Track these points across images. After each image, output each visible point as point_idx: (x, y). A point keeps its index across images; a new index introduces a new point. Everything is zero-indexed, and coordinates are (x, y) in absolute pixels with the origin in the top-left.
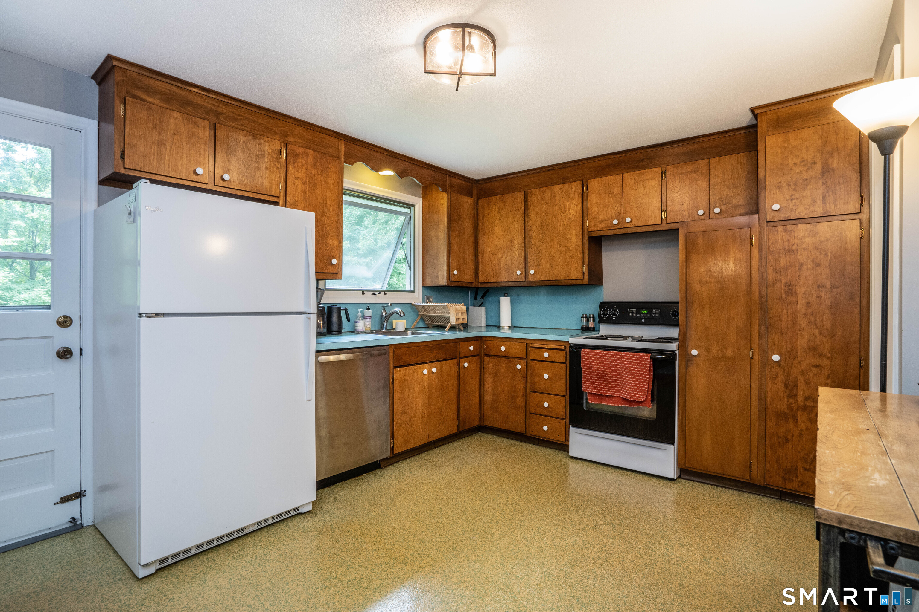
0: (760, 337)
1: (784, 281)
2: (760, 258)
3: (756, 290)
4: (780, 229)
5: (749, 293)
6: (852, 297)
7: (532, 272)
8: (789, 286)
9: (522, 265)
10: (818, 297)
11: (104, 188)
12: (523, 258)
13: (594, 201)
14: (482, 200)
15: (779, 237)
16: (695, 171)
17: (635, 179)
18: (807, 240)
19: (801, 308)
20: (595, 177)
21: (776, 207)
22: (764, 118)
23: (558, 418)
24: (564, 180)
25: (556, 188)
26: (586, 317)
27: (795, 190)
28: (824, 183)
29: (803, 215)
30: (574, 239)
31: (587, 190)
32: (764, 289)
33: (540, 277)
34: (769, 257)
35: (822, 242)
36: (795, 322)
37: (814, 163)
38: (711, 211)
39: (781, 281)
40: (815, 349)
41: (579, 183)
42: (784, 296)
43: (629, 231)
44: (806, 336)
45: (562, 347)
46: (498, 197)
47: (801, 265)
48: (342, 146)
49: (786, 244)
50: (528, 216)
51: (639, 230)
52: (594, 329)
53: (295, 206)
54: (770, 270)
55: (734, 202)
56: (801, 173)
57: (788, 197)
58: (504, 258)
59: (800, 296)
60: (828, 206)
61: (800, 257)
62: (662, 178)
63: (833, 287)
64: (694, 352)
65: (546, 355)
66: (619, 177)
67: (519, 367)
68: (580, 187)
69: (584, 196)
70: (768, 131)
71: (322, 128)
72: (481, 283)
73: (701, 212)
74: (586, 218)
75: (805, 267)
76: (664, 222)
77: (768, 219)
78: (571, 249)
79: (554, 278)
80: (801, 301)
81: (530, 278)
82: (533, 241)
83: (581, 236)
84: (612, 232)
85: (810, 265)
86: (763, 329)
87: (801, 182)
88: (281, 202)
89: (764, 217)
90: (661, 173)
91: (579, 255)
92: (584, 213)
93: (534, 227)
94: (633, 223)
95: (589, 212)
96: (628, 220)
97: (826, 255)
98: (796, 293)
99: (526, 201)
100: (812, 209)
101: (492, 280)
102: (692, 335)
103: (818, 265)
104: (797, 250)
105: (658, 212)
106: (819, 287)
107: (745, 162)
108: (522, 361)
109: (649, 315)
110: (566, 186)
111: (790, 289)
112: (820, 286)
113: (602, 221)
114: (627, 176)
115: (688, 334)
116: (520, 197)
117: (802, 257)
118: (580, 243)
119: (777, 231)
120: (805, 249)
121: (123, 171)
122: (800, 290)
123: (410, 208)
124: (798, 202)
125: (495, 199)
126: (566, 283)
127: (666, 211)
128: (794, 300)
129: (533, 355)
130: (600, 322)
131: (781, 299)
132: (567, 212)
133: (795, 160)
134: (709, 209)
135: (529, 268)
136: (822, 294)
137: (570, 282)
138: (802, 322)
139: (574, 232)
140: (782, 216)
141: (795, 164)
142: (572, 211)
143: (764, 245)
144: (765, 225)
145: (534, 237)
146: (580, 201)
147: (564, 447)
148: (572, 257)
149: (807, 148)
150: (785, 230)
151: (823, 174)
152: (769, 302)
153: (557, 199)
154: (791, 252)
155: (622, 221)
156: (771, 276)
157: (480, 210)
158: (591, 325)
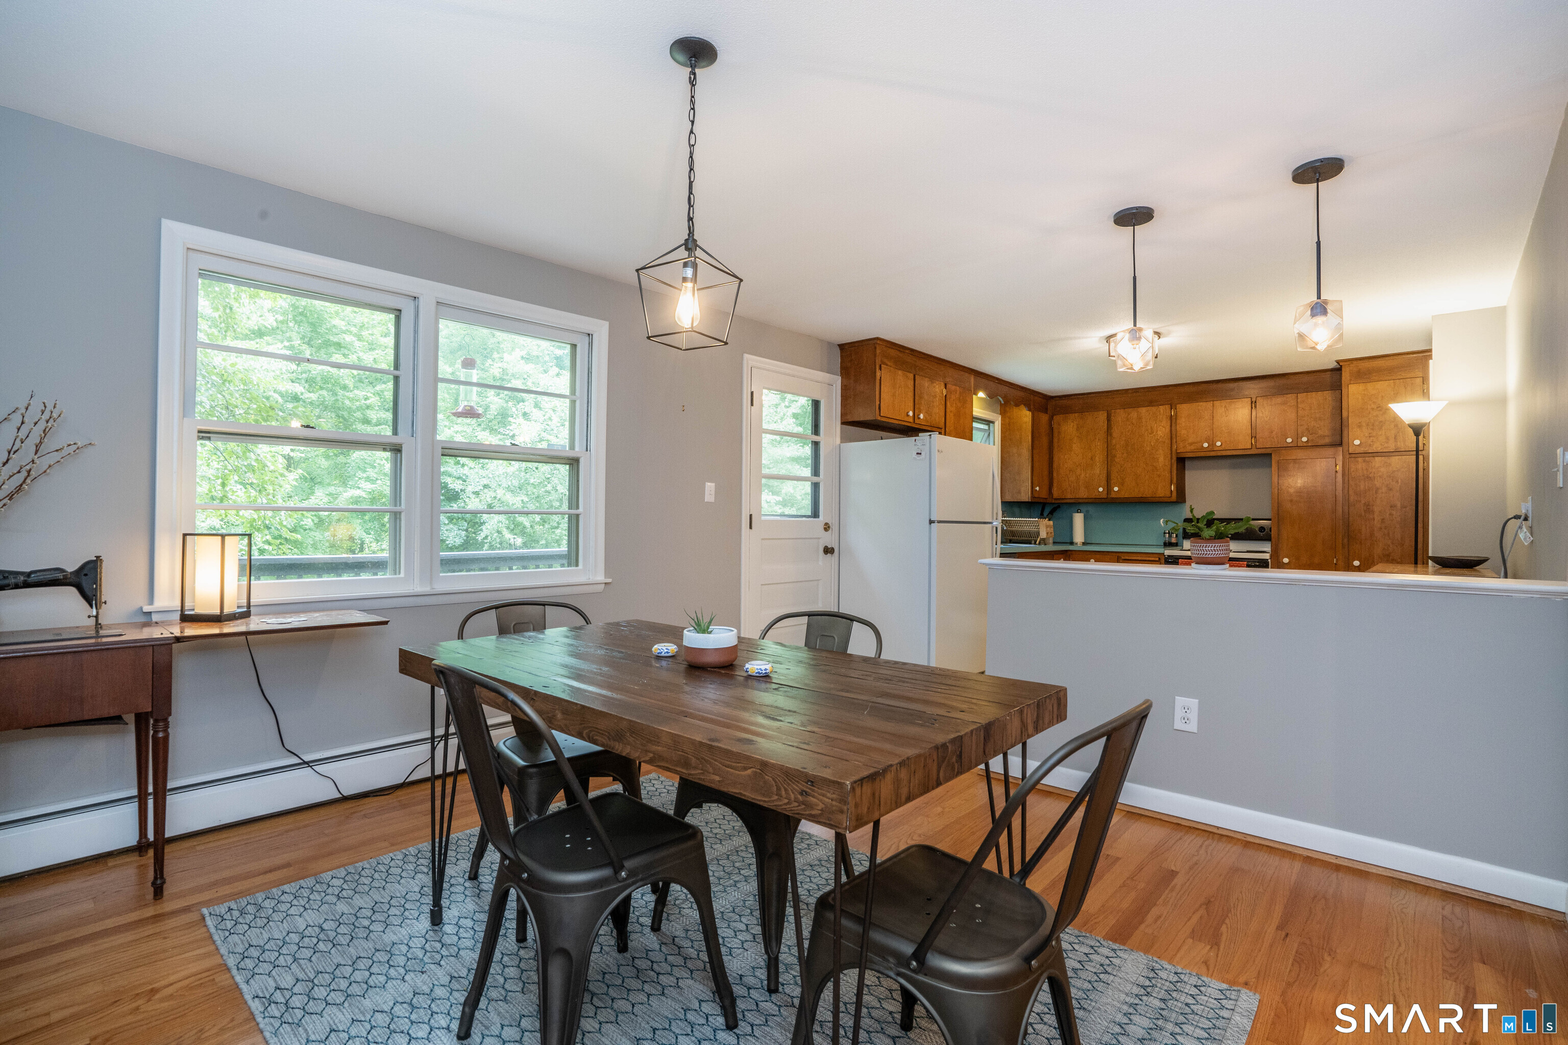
0: (1343, 547)
1: (1363, 502)
2: (1344, 482)
3: (1340, 510)
4: (1360, 460)
5: (1334, 511)
7: (1116, 489)
8: (1368, 505)
9: (1104, 482)
10: (1391, 514)
11: (844, 426)
12: (1105, 475)
13: (1183, 424)
14: (1058, 416)
15: (1359, 466)
16: (1284, 403)
17: (1225, 407)
18: (1382, 469)
19: (1377, 523)
20: (1184, 402)
21: (1357, 442)
22: (1348, 369)
24: (1151, 403)
25: (1143, 410)
26: (1169, 533)
27: (1372, 429)
29: (1379, 450)
30: (1161, 459)
31: (1176, 414)
32: (1347, 508)
33: (1125, 494)
34: (1351, 482)
35: (1394, 472)
36: (1372, 535)
38: (1299, 440)
39: (1360, 501)
40: (1388, 555)
41: (1168, 407)
42: (1363, 514)
43: (1219, 454)
44: (1381, 544)
45: (1157, 559)
46: (1076, 415)
47: (1377, 489)
48: (972, 378)
49: (1365, 472)
50: (1111, 435)
51: (1229, 453)
52: (1176, 545)
53: (950, 435)
54: (1351, 492)
55: (1320, 432)
56: (1377, 416)
57: (1367, 435)
58: (1083, 475)
59: (1376, 514)
60: (1399, 443)
61: (1376, 483)
62: (1252, 408)
63: (1403, 507)
64: (1285, 562)
66: (1210, 404)
68: (1168, 410)
69: (1173, 420)
70: (1351, 380)
71: (965, 367)
72: (1055, 499)
73: (1289, 440)
74: (1174, 441)
75: (1380, 491)
76: (1254, 446)
77: (1350, 452)
78: (1158, 468)
79: (1140, 496)
80: (1377, 518)
81: (1113, 495)
82: (1117, 460)
83: (1169, 456)
84: (1202, 454)
85: (1384, 489)
86: (1346, 540)
87: (1377, 423)
88: (943, 432)
89: (1347, 449)
90: (1252, 403)
91: (1168, 475)
92: (1173, 436)
93: (1118, 446)
94: (1223, 446)
95: (1178, 435)
96: (1219, 444)
97: (1397, 482)
98: (1373, 512)
99: (1109, 419)
100: (1386, 445)
101: (1069, 496)
102: (1284, 545)
103: (1391, 489)
104: (1374, 477)
105: (1249, 438)
106: (1391, 507)
107: (1330, 398)
110: (1154, 409)
111: (1368, 508)
112: (1393, 507)
113: (1191, 444)
114: (1217, 403)
115: (1280, 545)
116: (1102, 416)
117: (1378, 483)
118: (1168, 463)
119: (1357, 462)
120: (1380, 477)
121: (879, 418)
122: (1377, 509)
123: (988, 425)
124: (1375, 439)
125: (1072, 416)
126: (1154, 500)
127: (1255, 437)
128: (1371, 517)
130: (1184, 538)
131: (1361, 516)
132: (1155, 433)
133: (1373, 406)
134: (1298, 437)
135: (1112, 486)
136: (1394, 512)
137: (1157, 500)
138: (1379, 535)
139: (1161, 451)
140: (1362, 450)
141: (1373, 409)
142: (1159, 433)
143: (1347, 472)
144: (1348, 456)
145: (1118, 455)
146: (1169, 424)
148: (1159, 476)
149: (1382, 397)
150: (1364, 461)
152: (1351, 519)
153: (1144, 420)
154: (1369, 478)
155: (1212, 444)
156: (1353, 498)
157: (1055, 426)
158: (1174, 540)
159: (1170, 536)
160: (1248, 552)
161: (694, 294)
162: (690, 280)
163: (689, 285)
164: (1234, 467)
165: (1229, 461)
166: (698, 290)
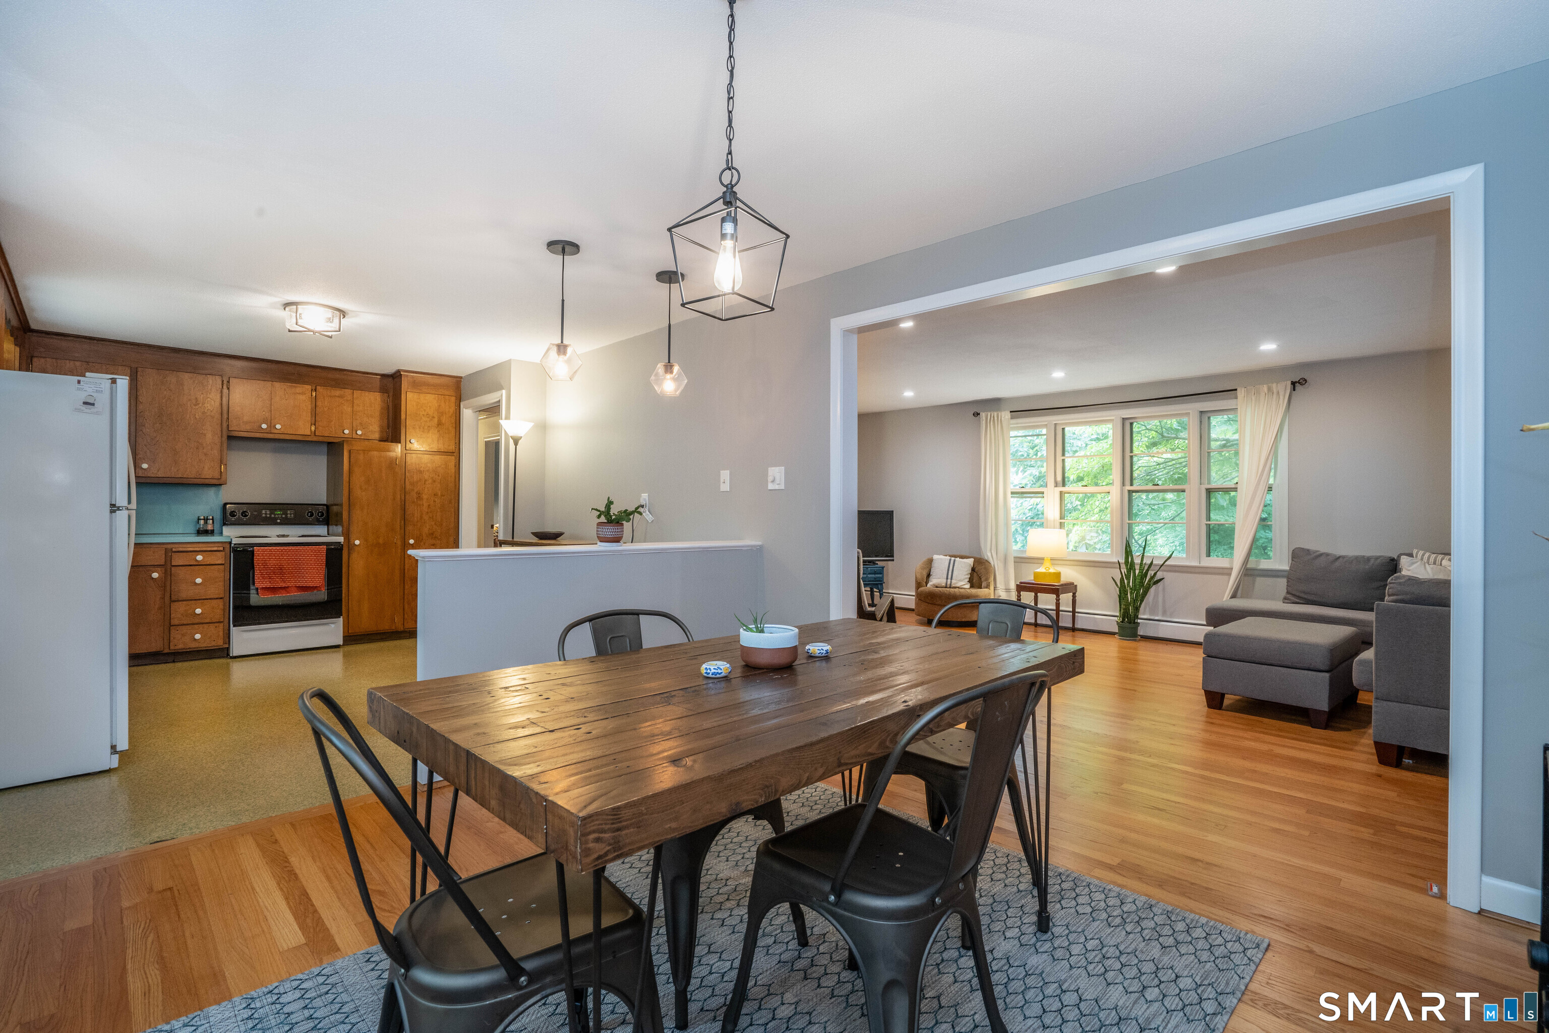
0: (400, 528)
1: (415, 490)
2: (402, 474)
3: (399, 496)
4: (414, 457)
5: (395, 498)
6: (450, 502)
7: (145, 466)
8: (418, 494)
10: (434, 501)
13: (238, 401)
15: (413, 462)
16: (342, 397)
17: (285, 390)
18: (429, 464)
19: (425, 508)
20: (238, 377)
22: (406, 380)
23: (214, 623)
24: (196, 370)
25: (186, 376)
26: (204, 519)
27: (422, 433)
28: (438, 431)
29: (427, 449)
30: (209, 435)
31: (228, 387)
32: (403, 496)
33: (155, 473)
34: (407, 474)
35: (437, 466)
36: (421, 517)
37: (434, 417)
38: (354, 432)
39: (413, 490)
40: (432, 534)
41: (218, 378)
42: (415, 500)
43: (278, 437)
44: (428, 527)
45: (222, 549)
47: (426, 480)
49: (417, 467)
50: (136, 398)
51: (287, 437)
52: (212, 532)
54: (407, 483)
55: (371, 428)
56: (426, 421)
57: (419, 437)
59: (425, 500)
60: (440, 445)
61: (425, 476)
62: (312, 396)
63: (442, 495)
64: (357, 542)
65: (199, 558)
66: (268, 384)
67: (155, 575)
68: (219, 382)
69: (224, 393)
70: (407, 389)
73: (347, 432)
74: (226, 417)
75: (427, 483)
76: (313, 434)
77: (407, 449)
78: (204, 445)
79: (178, 476)
80: (425, 504)
81: (141, 473)
82: (147, 430)
83: (219, 432)
84: (255, 435)
85: (430, 481)
86: (403, 522)
87: (426, 428)
89: (404, 446)
90: (312, 391)
91: (217, 454)
92: (224, 411)
93: (147, 413)
94: (281, 430)
95: (230, 411)
96: (278, 426)
97: (438, 475)
98: (422, 499)
100: (432, 446)
102: (354, 529)
103: (434, 481)
104: (423, 471)
105: (307, 424)
107: (384, 399)
108: (159, 569)
109: (284, 516)
110: (200, 377)
111: (419, 496)
112: (435, 495)
113: (246, 423)
114: (277, 385)
115: (351, 529)
118: (217, 441)
119: (412, 457)
120: (427, 471)
122: (425, 497)
124: (424, 441)
126: (198, 481)
127: (315, 425)
128: (421, 503)
129: (178, 560)
130: (222, 524)
131: (414, 502)
132: (200, 405)
133: (424, 412)
134: (353, 430)
135: (141, 462)
136: (436, 500)
137: (202, 481)
138: (426, 517)
139: (208, 426)
140: (415, 449)
141: (424, 415)
142: (207, 405)
143: (404, 465)
144: (405, 452)
145: (148, 425)
146: (219, 397)
147: (223, 652)
148: (206, 454)
149: (430, 406)
150: (417, 458)
151: (438, 425)
152: (406, 504)
153: (186, 388)
154: (419, 472)
155: (271, 426)
156: (408, 487)
158: (210, 527)
159: (206, 523)
160: (303, 536)
161: (735, 257)
162: (729, 237)
163: (729, 243)
164: (275, 451)
165: (272, 445)
166: (739, 252)
